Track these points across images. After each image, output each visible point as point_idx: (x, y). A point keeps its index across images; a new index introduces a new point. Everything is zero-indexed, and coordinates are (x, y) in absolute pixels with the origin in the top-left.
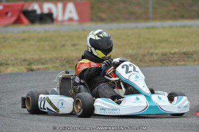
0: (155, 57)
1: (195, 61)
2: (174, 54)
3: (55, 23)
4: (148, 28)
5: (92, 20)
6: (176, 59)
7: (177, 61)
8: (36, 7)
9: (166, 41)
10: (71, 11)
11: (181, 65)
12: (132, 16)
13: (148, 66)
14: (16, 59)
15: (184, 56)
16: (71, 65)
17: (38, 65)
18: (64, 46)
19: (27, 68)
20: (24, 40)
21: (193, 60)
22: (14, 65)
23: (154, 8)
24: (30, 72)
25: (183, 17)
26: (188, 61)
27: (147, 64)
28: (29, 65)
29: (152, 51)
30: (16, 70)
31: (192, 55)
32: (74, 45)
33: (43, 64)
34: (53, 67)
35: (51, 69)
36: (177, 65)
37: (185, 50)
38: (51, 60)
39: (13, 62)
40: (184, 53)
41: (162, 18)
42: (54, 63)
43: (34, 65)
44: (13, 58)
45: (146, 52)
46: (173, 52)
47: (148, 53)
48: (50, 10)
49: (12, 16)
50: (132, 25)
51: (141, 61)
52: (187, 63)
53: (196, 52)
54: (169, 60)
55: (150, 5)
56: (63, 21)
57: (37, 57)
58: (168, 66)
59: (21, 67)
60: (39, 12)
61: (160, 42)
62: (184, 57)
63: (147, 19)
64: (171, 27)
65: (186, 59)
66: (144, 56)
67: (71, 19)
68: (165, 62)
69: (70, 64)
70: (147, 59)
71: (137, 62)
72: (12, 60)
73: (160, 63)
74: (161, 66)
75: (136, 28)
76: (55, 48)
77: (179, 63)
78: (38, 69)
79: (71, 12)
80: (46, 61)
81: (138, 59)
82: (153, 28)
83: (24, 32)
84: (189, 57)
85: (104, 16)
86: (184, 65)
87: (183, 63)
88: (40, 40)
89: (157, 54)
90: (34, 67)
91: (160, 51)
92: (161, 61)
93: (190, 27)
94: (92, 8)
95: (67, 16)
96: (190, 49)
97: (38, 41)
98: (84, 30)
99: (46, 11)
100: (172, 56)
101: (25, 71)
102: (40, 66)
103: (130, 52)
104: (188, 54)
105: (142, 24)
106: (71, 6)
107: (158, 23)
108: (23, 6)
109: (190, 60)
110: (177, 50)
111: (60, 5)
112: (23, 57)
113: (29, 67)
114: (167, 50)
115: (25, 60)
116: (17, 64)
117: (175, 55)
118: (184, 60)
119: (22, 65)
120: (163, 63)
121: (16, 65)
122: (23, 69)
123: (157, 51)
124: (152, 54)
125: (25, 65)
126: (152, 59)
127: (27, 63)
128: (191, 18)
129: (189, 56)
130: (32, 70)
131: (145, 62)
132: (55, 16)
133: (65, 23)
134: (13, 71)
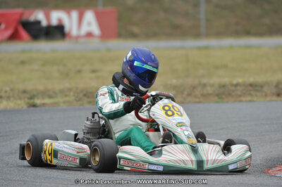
0: (210, 90)
1: (266, 95)
2: (236, 85)
3: (67, 39)
4: (199, 48)
5: (119, 35)
6: (239, 93)
7: (240, 96)
8: (40, 16)
9: (225, 67)
10: (90, 22)
11: (246, 101)
12: (176, 31)
13: (200, 102)
14: (12, 90)
15: (250, 88)
16: (90, 100)
17: (43, 98)
18: (79, 71)
19: (28, 103)
20: (23, 63)
21: (264, 94)
22: (9, 98)
23: (208, 20)
24: (32, 108)
25: (248, 33)
26: (256, 96)
27: (197, 100)
28: (31, 98)
29: (205, 81)
30: (11, 105)
31: (262, 87)
32: (94, 71)
33: (50, 97)
34: (64, 102)
35: (62, 104)
36: (241, 101)
37: (251, 80)
38: (62, 92)
39: (7, 94)
40: (251, 85)
41: (219, 34)
42: (66, 96)
43: (38, 98)
44: (8, 89)
45: (196, 82)
46: (235, 82)
47: (200, 84)
48: (60, 20)
49: (6, 28)
50: (177, 43)
51: (189, 95)
52: (255, 99)
53: (267, 83)
54: (230, 95)
55: (202, 16)
56: (78, 37)
57: (41, 88)
58: (227, 102)
59: (19, 102)
60: (44, 23)
61: (217, 68)
62: (250, 90)
63: (197, 35)
64: (231, 47)
65: (252, 93)
66: (194, 87)
67: (89, 35)
68: (224, 96)
69: (88, 97)
70: (198, 92)
71: (184, 96)
72: (6, 92)
73: (216, 98)
74: (217, 102)
75: (183, 48)
76: (67, 75)
77: (243, 99)
78: (44, 104)
79: (89, 24)
80: (55, 93)
81: (186, 93)
82: (206, 48)
83: (23, 51)
84: (257, 90)
85: (136, 30)
86: (250, 101)
87: (249, 98)
88: (46, 63)
89: (212, 85)
90: (38, 101)
91: (216, 80)
92: (218, 95)
93: (258, 47)
94: (119, 19)
95: (84, 29)
96: (259, 79)
97: (43, 65)
98: (108, 50)
99: (54, 22)
100: (233, 88)
101: (25, 107)
102: (47, 101)
103: (174, 81)
104: (256, 86)
105: (190, 43)
106: (89, 16)
107: (213, 42)
108: (22, 14)
109: (259, 94)
110: (240, 80)
111: (75, 14)
112: (21, 87)
113: (31, 101)
114: (226, 80)
115: (24, 92)
116: (13, 97)
117: (238, 88)
118: (250, 95)
119: (20, 99)
120: (220, 98)
121: (12, 99)
122: (22, 104)
123: (212, 81)
124: (205, 85)
125: (24, 98)
126: (205, 92)
127: (28, 96)
128: (260, 34)
129: (257, 88)
130: (34, 106)
131: (196, 96)
132: (67, 29)
133: (82, 40)
134: (8, 107)
